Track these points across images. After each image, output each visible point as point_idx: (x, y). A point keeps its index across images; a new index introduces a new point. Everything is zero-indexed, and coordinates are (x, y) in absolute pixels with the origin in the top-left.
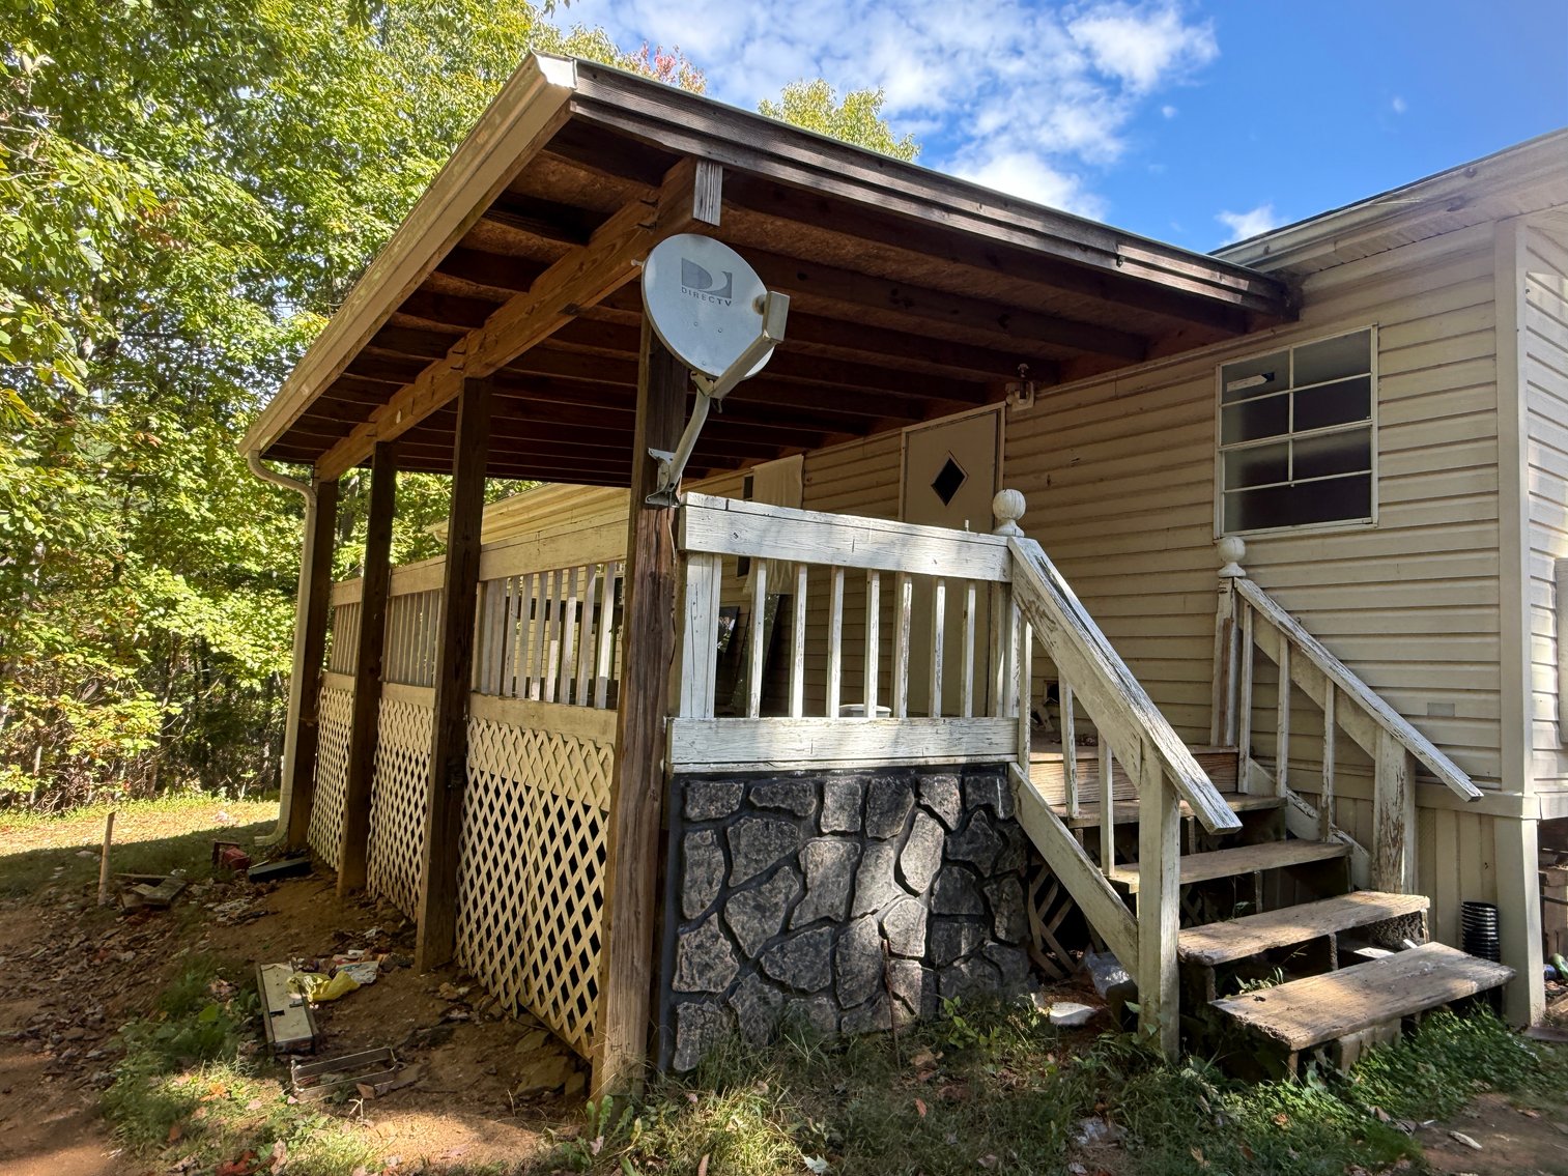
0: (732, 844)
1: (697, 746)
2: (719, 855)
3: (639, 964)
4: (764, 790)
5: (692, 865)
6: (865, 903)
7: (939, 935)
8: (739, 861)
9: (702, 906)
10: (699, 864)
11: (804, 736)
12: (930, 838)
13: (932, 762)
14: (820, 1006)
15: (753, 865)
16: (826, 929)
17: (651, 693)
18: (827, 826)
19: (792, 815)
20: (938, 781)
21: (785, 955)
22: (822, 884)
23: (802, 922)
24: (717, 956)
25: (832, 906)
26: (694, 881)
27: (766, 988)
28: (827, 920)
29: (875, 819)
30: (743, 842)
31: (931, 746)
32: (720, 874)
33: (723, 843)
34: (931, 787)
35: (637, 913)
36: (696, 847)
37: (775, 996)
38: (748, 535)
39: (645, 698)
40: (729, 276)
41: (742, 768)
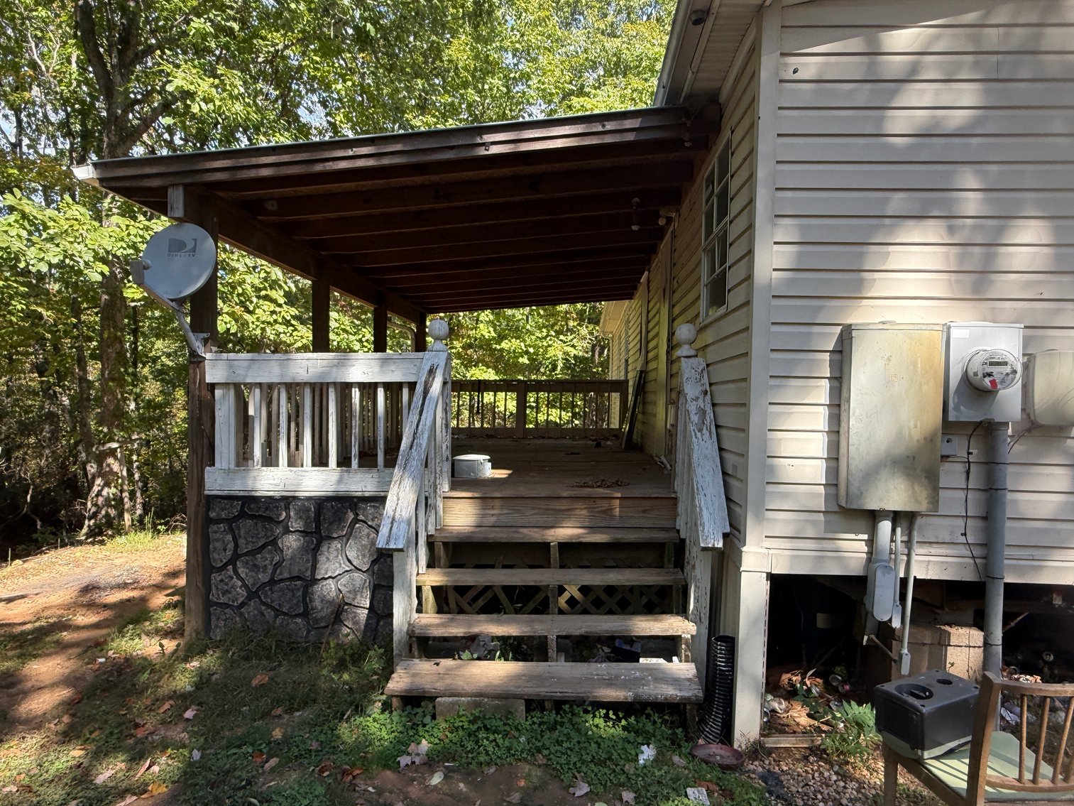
0: (236, 532)
1: (218, 481)
2: (229, 537)
3: (200, 585)
4: (252, 506)
5: (213, 541)
6: (323, 572)
7: (378, 596)
8: (241, 541)
9: (221, 561)
10: (218, 540)
11: (276, 477)
12: (366, 539)
13: (367, 494)
14: (297, 623)
15: (251, 544)
16: (299, 583)
17: (200, 455)
18: (292, 527)
19: (270, 520)
20: (370, 506)
21: (273, 593)
22: (292, 558)
23: (281, 577)
24: (232, 587)
25: (300, 570)
26: (215, 549)
27: (263, 608)
28: (299, 578)
29: (326, 526)
30: (242, 532)
31: (368, 485)
32: (231, 546)
33: (231, 530)
34: (365, 509)
35: (198, 561)
36: (216, 532)
37: (269, 614)
38: (240, 372)
39: (197, 457)
40: (195, 240)
41: (242, 494)
